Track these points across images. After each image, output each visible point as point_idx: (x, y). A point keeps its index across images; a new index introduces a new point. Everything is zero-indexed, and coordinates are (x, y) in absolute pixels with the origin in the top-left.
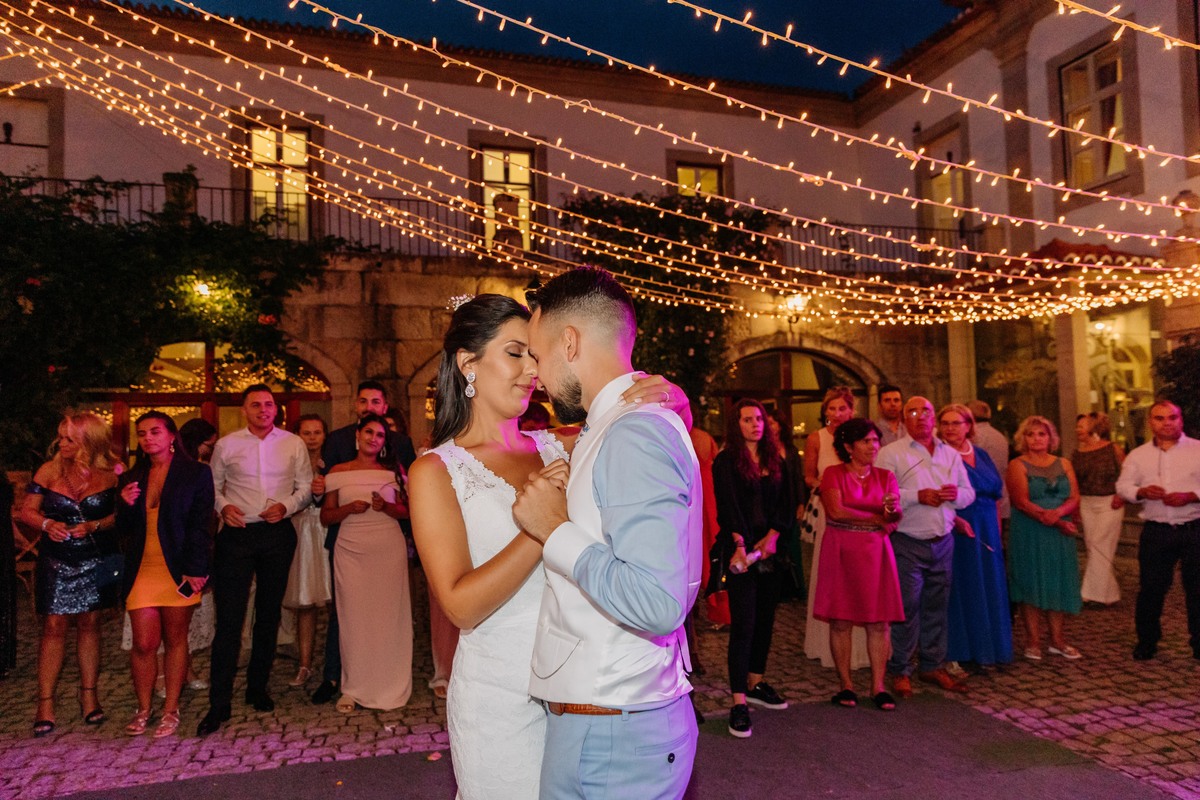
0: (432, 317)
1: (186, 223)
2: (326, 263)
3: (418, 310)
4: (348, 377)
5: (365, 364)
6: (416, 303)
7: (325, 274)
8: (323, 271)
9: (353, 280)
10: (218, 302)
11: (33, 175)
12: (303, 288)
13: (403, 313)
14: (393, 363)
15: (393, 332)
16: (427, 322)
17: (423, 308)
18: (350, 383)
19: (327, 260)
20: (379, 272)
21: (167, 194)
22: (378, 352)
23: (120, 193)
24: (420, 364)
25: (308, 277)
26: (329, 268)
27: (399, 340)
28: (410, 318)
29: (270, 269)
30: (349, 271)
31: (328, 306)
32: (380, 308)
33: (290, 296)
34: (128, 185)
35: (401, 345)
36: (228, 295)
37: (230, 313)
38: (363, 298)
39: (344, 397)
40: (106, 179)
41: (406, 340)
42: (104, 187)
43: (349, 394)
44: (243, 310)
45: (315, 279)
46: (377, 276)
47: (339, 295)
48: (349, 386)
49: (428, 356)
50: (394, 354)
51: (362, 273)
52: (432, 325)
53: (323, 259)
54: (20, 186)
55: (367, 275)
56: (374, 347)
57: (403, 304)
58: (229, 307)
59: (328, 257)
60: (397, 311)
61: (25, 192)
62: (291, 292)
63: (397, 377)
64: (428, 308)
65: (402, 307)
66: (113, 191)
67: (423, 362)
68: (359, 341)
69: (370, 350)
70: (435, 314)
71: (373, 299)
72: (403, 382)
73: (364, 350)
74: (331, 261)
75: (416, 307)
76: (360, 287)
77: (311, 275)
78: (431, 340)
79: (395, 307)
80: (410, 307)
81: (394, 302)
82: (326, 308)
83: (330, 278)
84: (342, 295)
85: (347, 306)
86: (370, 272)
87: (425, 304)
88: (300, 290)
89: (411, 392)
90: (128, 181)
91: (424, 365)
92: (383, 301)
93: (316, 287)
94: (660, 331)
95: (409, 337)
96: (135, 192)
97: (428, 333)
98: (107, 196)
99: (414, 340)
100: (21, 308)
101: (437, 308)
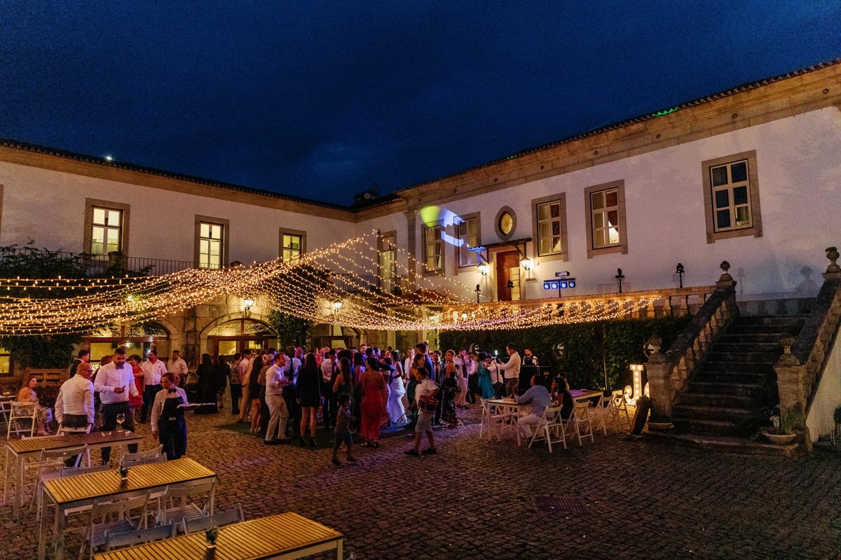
0: (210, 309)
3: (204, 306)
4: (178, 331)
5: (184, 326)
6: (204, 303)
13: (199, 307)
14: (195, 326)
15: (195, 314)
16: (208, 311)
24: (205, 326)
28: (202, 309)
35: (198, 319)
39: (176, 339)
41: (200, 317)
43: (178, 337)
48: (178, 335)
49: (208, 323)
50: (195, 322)
56: (188, 320)
63: (196, 331)
64: (208, 305)
68: (183, 317)
69: (186, 321)
72: (198, 333)
73: (184, 321)
78: (209, 317)
80: (201, 305)
89: (201, 337)
97: (208, 315)
99: (203, 317)
101: (212, 305)
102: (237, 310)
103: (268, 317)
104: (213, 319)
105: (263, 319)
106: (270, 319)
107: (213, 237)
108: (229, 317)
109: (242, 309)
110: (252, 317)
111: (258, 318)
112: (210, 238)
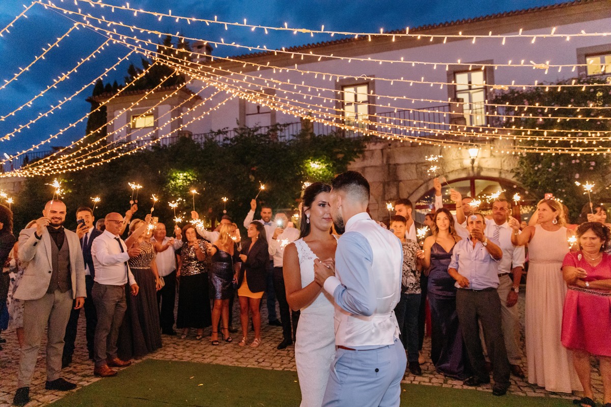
0: (417, 168)
1: (309, 137)
2: (365, 147)
3: (410, 165)
4: (377, 200)
5: (384, 194)
6: (408, 162)
7: (366, 152)
8: (364, 151)
9: (378, 154)
10: (320, 170)
11: (257, 126)
12: (356, 160)
13: (403, 167)
14: (398, 192)
15: (397, 177)
16: (414, 171)
17: (412, 164)
18: (378, 203)
19: (366, 146)
20: (390, 148)
21: (302, 126)
22: (390, 187)
23: (286, 128)
24: (411, 192)
25: (358, 154)
26: (366, 149)
27: (401, 181)
28: (406, 170)
29: (341, 153)
30: (376, 150)
31: (367, 167)
32: (391, 166)
33: (350, 164)
34: (288, 124)
35: (401, 183)
36: (324, 166)
37: (325, 174)
38: (383, 162)
39: (375, 210)
40: (281, 123)
41: (404, 180)
42: (280, 127)
43: (377, 208)
44: (331, 172)
45: (361, 155)
46: (389, 150)
47: (371, 161)
48: (377, 205)
49: (415, 187)
50: (398, 187)
51: (382, 150)
52: (417, 172)
53: (364, 145)
54: (254, 131)
55: (384, 151)
56: (389, 185)
57: (403, 163)
58: (325, 172)
59: (366, 144)
60: (399, 166)
61: (255, 133)
62: (351, 162)
64: (414, 163)
65: (402, 164)
66: (283, 128)
67: (413, 191)
68: (381, 182)
69: (387, 187)
70: (418, 166)
71: (387, 161)
73: (384, 187)
74: (367, 146)
75: (408, 163)
76: (381, 157)
77: (359, 154)
78: (417, 179)
79: (398, 164)
80: (405, 164)
81: (397, 162)
82: (366, 168)
83: (367, 154)
84: (373, 161)
85: (375, 167)
86: (386, 149)
87: (413, 162)
88: (354, 161)
90: (288, 123)
91: (414, 192)
92: (392, 162)
93: (362, 159)
94: (553, 164)
95: (405, 179)
96: (291, 126)
97: (415, 176)
98: (281, 130)
99: (409, 180)
100: (250, 180)
101: (419, 163)
102: (458, 166)
103: (512, 171)
104: (423, 181)
105: (503, 176)
106: (518, 174)
107: (473, 87)
108: (446, 177)
109: (467, 163)
110: (483, 174)
111: (495, 175)
112: (470, 88)
